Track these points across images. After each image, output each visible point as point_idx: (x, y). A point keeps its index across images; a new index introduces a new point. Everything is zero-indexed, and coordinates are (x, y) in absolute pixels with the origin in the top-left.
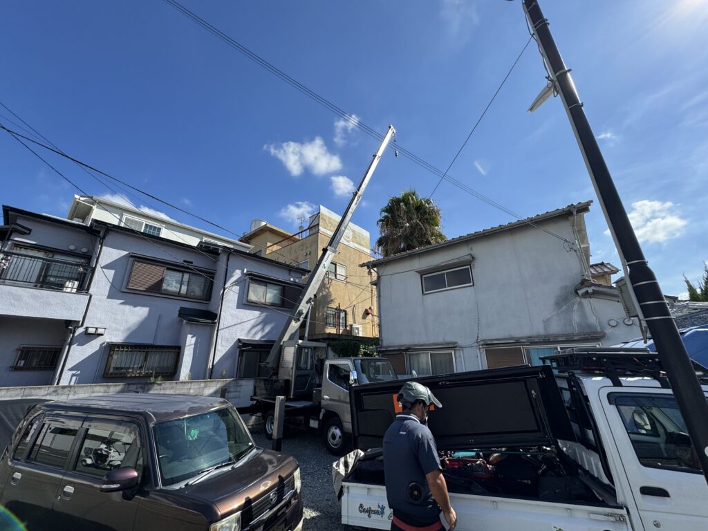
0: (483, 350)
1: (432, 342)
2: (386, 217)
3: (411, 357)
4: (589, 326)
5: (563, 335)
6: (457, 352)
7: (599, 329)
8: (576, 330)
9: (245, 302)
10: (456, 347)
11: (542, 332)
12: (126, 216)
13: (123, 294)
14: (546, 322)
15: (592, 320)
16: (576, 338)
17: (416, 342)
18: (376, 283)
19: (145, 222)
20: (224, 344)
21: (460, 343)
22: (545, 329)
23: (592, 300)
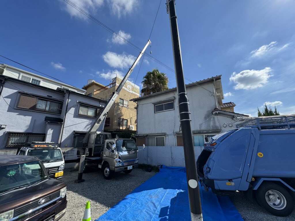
0: (176, 136)
1: (157, 133)
2: (145, 80)
3: (149, 139)
4: (216, 127)
5: (206, 130)
6: (166, 137)
7: (219, 128)
8: (211, 128)
9: (77, 115)
10: (166, 135)
11: (199, 129)
12: (22, 74)
13: (15, 110)
14: (201, 125)
15: (217, 124)
16: (210, 132)
17: (151, 133)
18: (136, 108)
19: (32, 77)
20: (66, 133)
21: (168, 133)
22: (200, 128)
23: (218, 116)
